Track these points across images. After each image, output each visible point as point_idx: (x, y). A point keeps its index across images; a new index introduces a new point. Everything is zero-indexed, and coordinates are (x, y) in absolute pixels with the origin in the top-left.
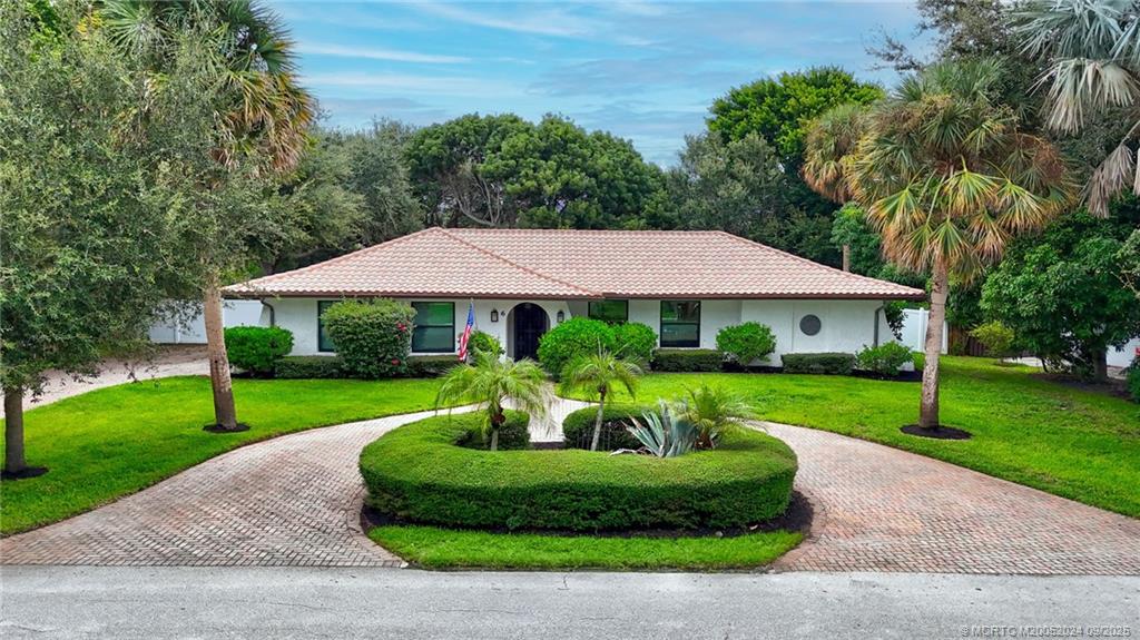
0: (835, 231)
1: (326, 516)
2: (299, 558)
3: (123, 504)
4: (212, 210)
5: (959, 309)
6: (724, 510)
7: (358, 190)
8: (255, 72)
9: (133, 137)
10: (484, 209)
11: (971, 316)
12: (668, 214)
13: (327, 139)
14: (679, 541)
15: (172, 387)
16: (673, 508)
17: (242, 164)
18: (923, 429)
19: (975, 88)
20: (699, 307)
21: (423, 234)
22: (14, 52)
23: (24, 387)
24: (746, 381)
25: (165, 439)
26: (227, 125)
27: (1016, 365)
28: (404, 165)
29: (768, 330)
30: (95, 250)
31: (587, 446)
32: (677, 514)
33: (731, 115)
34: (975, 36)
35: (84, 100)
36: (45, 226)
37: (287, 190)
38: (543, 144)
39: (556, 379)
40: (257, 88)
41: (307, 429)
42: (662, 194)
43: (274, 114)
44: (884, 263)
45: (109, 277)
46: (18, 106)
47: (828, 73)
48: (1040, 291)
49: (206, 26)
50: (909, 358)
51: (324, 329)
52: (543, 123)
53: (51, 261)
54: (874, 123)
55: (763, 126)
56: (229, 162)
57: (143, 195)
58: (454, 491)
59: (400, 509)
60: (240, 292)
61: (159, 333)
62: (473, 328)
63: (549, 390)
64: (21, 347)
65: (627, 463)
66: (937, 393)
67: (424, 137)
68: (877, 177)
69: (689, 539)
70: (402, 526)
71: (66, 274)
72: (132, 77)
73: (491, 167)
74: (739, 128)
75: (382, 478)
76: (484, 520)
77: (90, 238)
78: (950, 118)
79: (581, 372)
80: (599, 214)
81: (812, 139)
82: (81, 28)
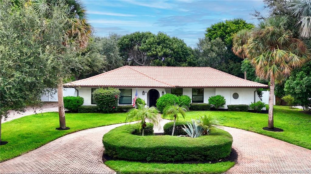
0: (242, 67)
1: (92, 157)
2: (83, 171)
3: (30, 153)
4: (61, 60)
5: (278, 91)
6: (211, 155)
7: (104, 54)
8: (75, 19)
9: (39, 38)
10: (140, 60)
11: (282, 93)
12: (194, 62)
13: (96, 39)
14: (198, 165)
15: (47, 116)
16: (196, 154)
17: (71, 46)
18: (269, 128)
19: (280, 25)
20: (203, 90)
21: (123, 68)
22: (6, 12)
23: (2, 116)
24: (217, 113)
25: (44, 132)
26: (67, 34)
27: (295, 108)
28: (118, 47)
29: (223, 97)
30: (26, 72)
31: (170, 134)
32: (197, 156)
33: (212, 32)
34: (279, 10)
35: (25, 27)
36: (12, 65)
37: (83, 54)
38: (158, 41)
39: (161, 113)
40: (76, 24)
41: (87, 129)
42: (192, 56)
43: (80, 31)
44: (256, 77)
45: (30, 81)
46: (6, 28)
47: (239, 20)
48: (301, 85)
49: (62, 5)
50: (264, 106)
51: (93, 97)
52: (158, 34)
53: (13, 76)
54: (252, 35)
55: (221, 35)
56: (67, 46)
57: (41, 56)
58: (131, 149)
59: (115, 155)
60: (68, 85)
61: (44, 98)
62: (137, 97)
63: (159, 116)
64: (2, 103)
65: (183, 139)
66: (273, 117)
67: (124, 38)
68: (253, 51)
69: (201, 164)
70: (115, 160)
71: (17, 80)
72: (40, 20)
73: (143, 48)
74: (214, 36)
75: (110, 145)
76: (140, 158)
77: (25, 69)
78: (273, 34)
79: (169, 111)
80: (174, 62)
81: (235, 39)
82: (26, 5)
